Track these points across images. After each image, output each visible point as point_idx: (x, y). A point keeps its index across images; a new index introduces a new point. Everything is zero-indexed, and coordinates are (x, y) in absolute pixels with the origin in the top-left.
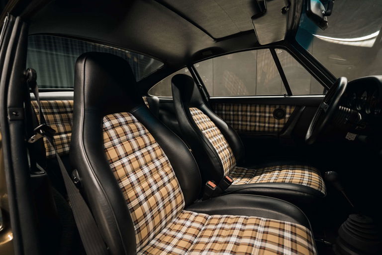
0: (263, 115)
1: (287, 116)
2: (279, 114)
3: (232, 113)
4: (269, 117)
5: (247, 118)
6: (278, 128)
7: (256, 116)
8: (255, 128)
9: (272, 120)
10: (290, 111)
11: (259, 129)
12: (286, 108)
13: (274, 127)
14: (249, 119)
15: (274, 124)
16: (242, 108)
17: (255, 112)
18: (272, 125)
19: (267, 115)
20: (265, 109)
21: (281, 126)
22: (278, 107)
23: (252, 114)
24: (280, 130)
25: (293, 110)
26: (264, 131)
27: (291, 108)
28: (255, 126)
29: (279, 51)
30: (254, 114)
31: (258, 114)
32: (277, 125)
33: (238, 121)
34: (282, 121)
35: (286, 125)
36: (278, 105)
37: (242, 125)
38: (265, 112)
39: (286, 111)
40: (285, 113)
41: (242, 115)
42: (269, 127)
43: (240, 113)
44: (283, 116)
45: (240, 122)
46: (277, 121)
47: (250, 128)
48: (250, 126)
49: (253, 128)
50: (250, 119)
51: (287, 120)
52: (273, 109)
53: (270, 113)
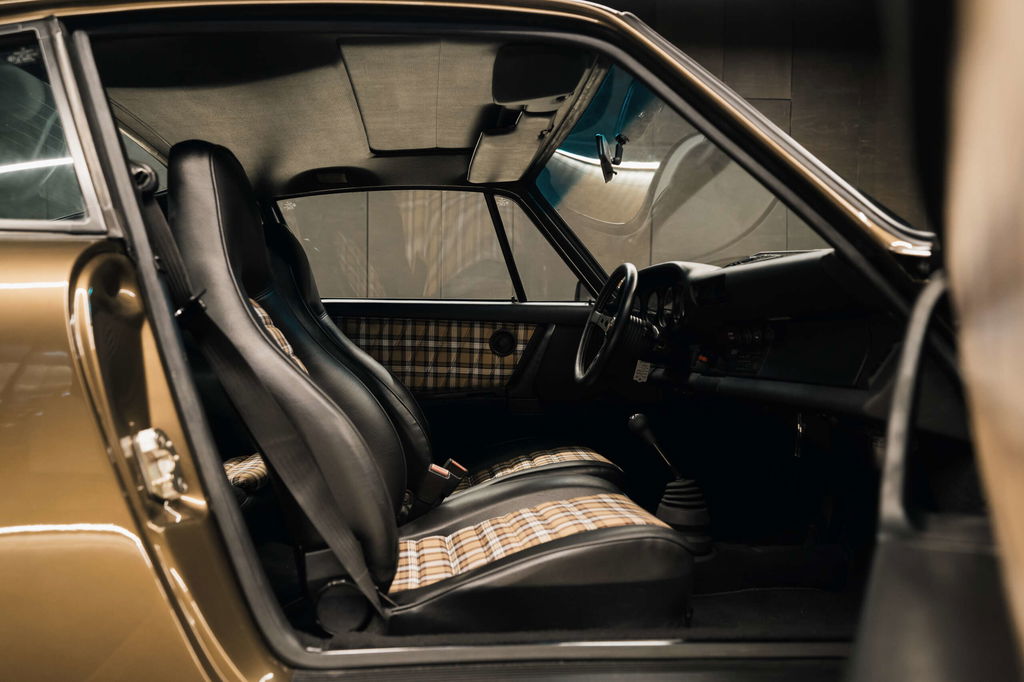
0: (467, 345)
1: (520, 347)
2: (502, 344)
3: (385, 343)
4: (482, 351)
5: (426, 357)
6: (502, 377)
7: (449, 350)
8: (447, 382)
9: (488, 359)
10: (526, 335)
11: (458, 382)
12: (516, 329)
13: (492, 377)
14: (431, 357)
15: (493, 367)
16: (414, 330)
17: (449, 339)
18: (487, 372)
19: (477, 346)
20: (472, 332)
21: (508, 372)
22: (499, 326)
23: (440, 344)
24: (506, 382)
25: (531, 333)
26: (470, 387)
27: (526, 329)
28: (448, 375)
29: (502, 202)
30: (445, 345)
31: (454, 345)
32: (498, 369)
33: (403, 363)
34: (509, 359)
35: (520, 369)
36: (499, 322)
37: (413, 374)
38: (472, 340)
39: (517, 335)
40: (514, 342)
41: (413, 348)
42: (480, 377)
43: (408, 343)
44: (512, 350)
45: (408, 368)
46: (497, 360)
47: (436, 382)
48: (436, 375)
49: (441, 382)
50: (436, 358)
51: (519, 357)
52: (488, 333)
53: (482, 341)
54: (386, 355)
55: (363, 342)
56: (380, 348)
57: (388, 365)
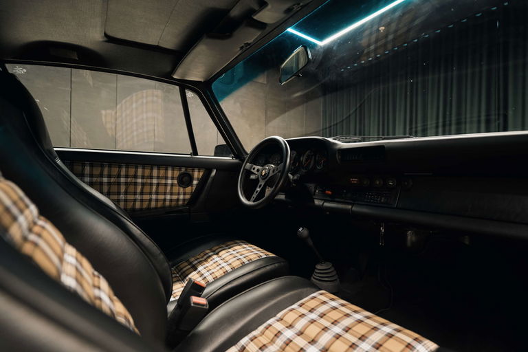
0: (163, 181)
1: (195, 182)
2: (184, 180)
3: (105, 180)
4: (172, 185)
5: (136, 189)
6: (184, 200)
7: (151, 184)
8: (150, 204)
9: (176, 189)
10: (199, 175)
11: (157, 204)
12: (193, 171)
13: (178, 200)
14: (139, 189)
15: (179, 194)
16: (127, 171)
17: (151, 177)
18: (175, 197)
19: (169, 182)
20: (166, 173)
21: (188, 197)
22: (183, 170)
23: (145, 180)
24: (186, 202)
25: (201, 174)
26: (164, 207)
27: (199, 172)
28: (150, 200)
29: (189, 94)
30: (149, 181)
31: (155, 181)
32: (182, 195)
33: (119, 193)
34: (188, 189)
35: (195, 196)
36: (184, 167)
37: (126, 200)
38: (166, 178)
39: (193, 175)
40: (191, 178)
41: (126, 183)
42: (171, 200)
43: (123, 180)
44: (190, 183)
45: (122, 197)
46: (181, 190)
47: (142, 205)
48: (142, 200)
49: (145, 205)
50: (142, 189)
51: (194, 188)
52: (177, 173)
53: (173, 178)
54: (105, 188)
55: (87, 179)
56: (101, 183)
57: (108, 195)
